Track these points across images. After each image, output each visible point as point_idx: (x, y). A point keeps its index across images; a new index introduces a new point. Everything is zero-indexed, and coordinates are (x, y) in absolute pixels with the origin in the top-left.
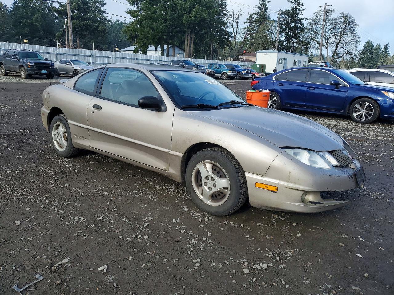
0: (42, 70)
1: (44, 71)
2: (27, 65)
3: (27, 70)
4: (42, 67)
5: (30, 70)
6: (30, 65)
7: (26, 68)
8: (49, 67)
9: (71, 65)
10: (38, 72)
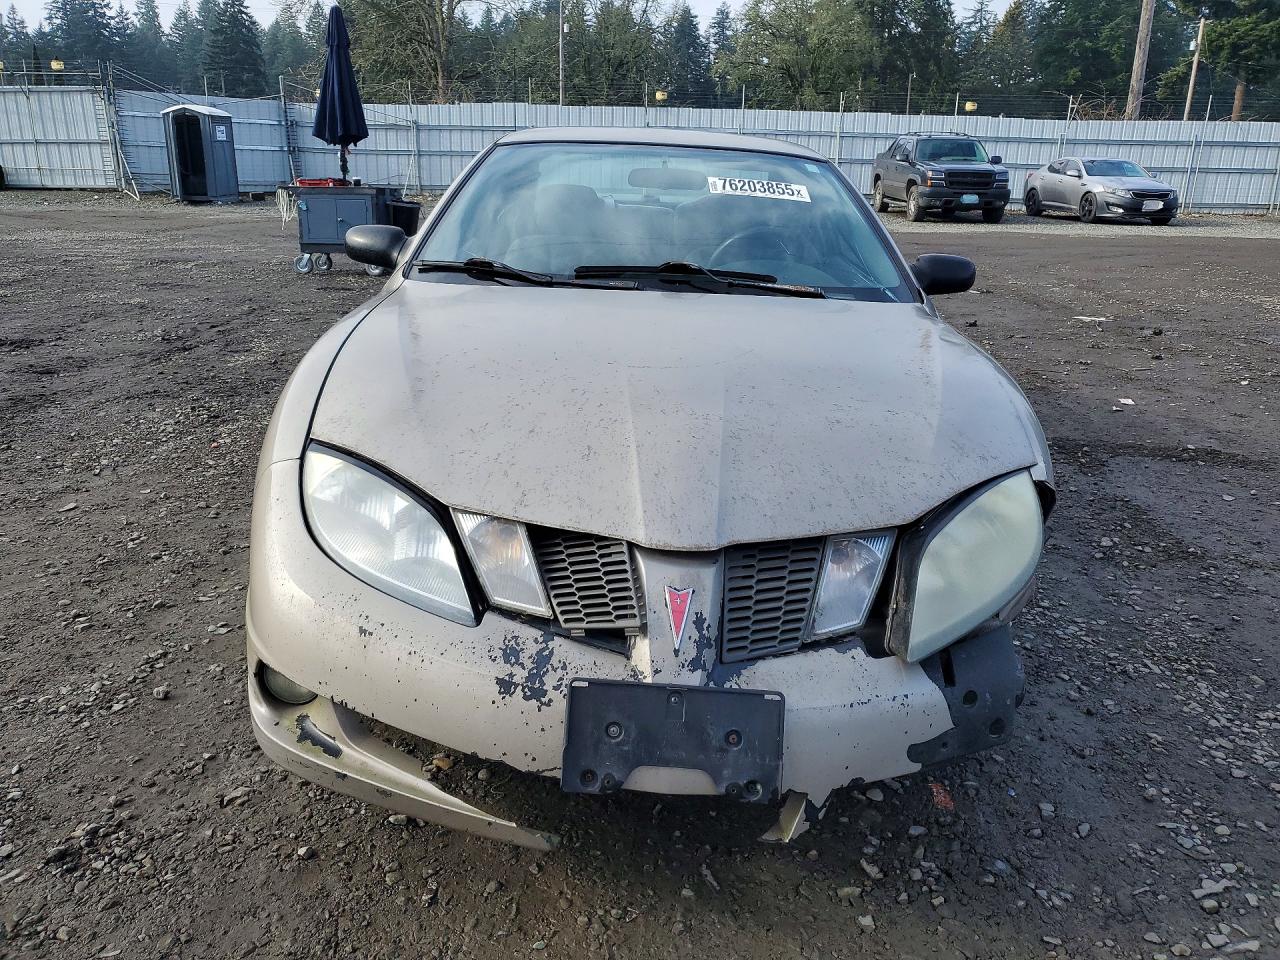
0: (963, 194)
1: (970, 199)
2: (924, 178)
3: (922, 195)
4: (966, 184)
5: (929, 195)
6: (931, 179)
7: (921, 189)
8: (988, 185)
9: (1080, 177)
10: (951, 202)
